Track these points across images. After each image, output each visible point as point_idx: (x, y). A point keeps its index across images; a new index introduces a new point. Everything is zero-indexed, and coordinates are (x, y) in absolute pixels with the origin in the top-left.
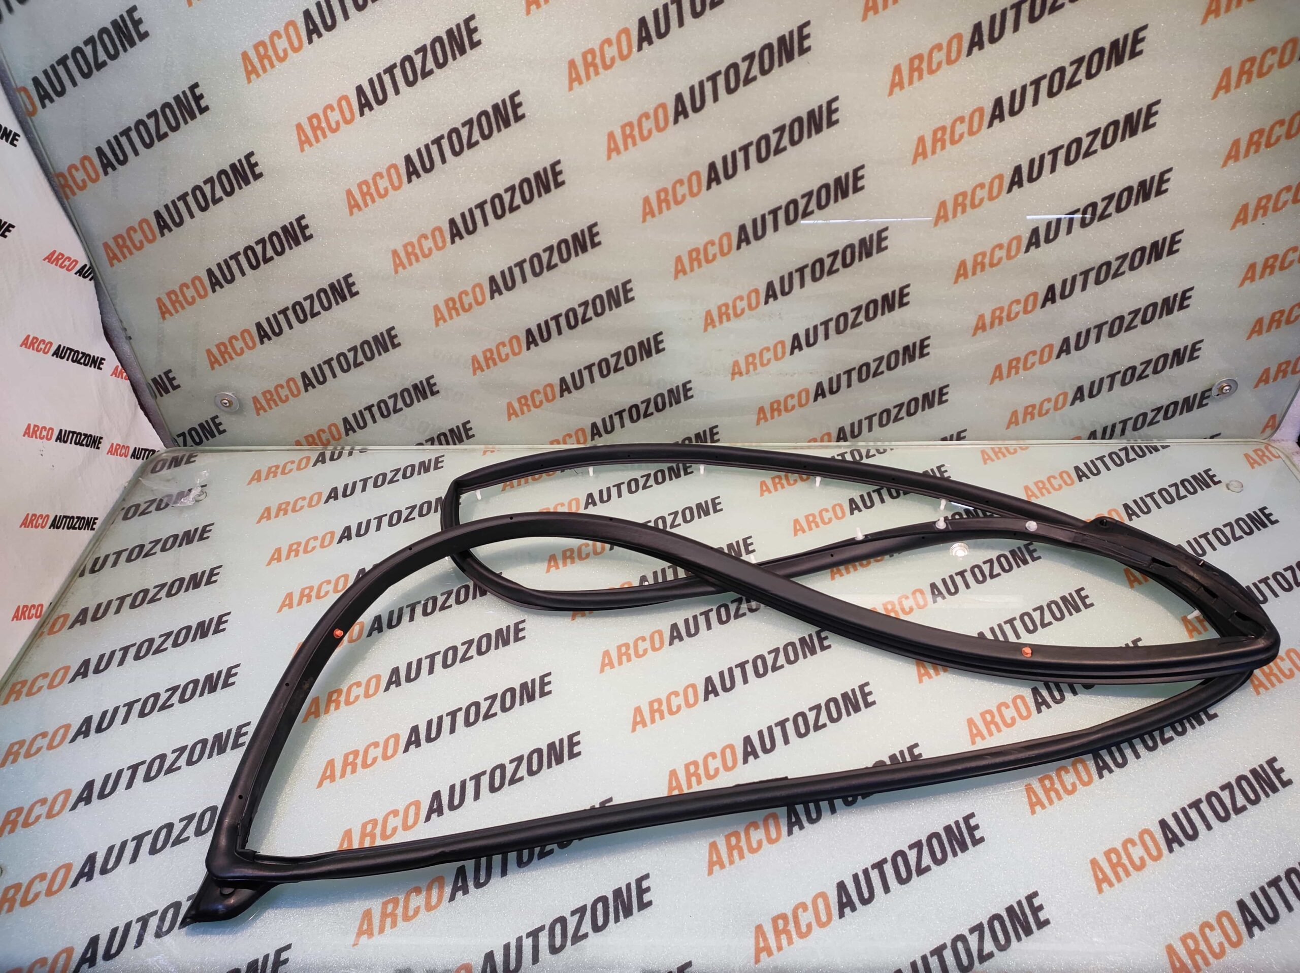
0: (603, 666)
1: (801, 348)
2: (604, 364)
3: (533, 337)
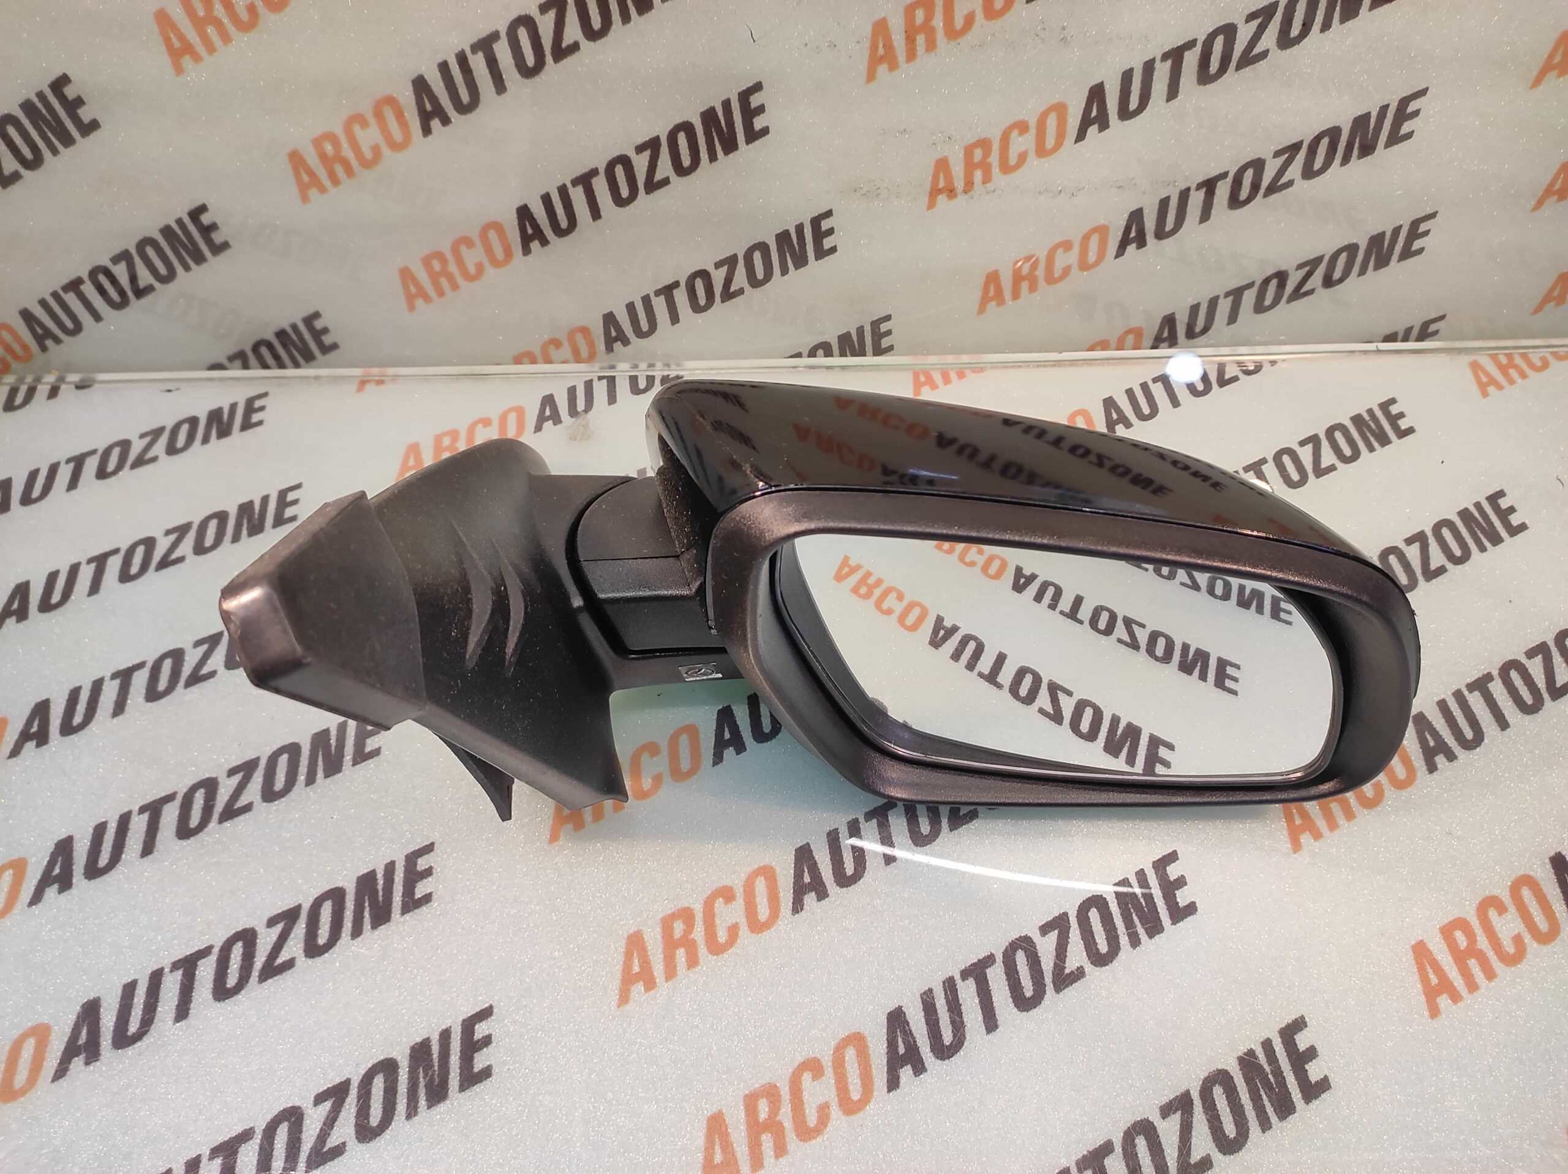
0: (628, 980)
1: (1104, 125)
2: (619, 171)
3: (434, 100)
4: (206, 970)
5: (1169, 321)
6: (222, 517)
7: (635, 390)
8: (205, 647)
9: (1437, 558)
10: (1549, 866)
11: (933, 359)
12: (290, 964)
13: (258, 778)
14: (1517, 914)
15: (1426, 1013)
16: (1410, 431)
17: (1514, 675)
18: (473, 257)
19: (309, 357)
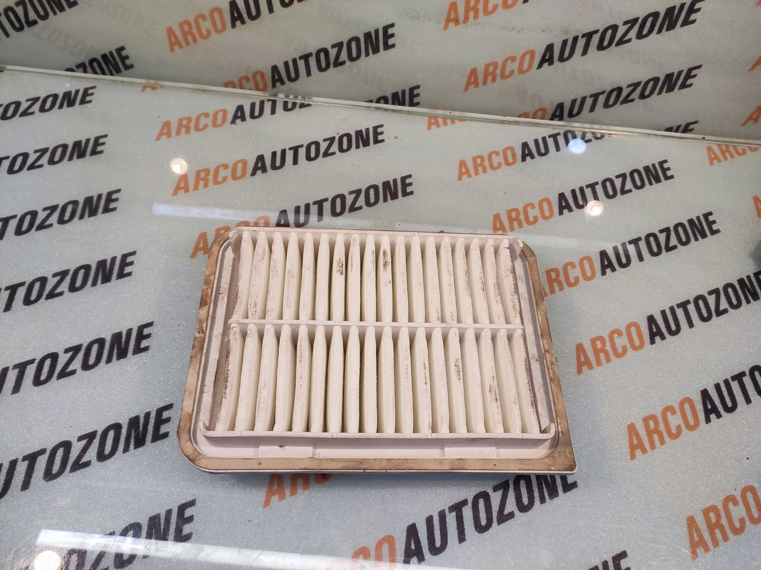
4: (31, 371)
5: (560, 106)
6: (65, 147)
7: (286, 108)
8: (48, 211)
9: (674, 241)
10: (700, 395)
11: (440, 112)
12: (73, 372)
13: (68, 279)
14: (680, 416)
15: (629, 457)
16: (672, 177)
17: (701, 303)
18: (206, 25)
19: (118, 71)
